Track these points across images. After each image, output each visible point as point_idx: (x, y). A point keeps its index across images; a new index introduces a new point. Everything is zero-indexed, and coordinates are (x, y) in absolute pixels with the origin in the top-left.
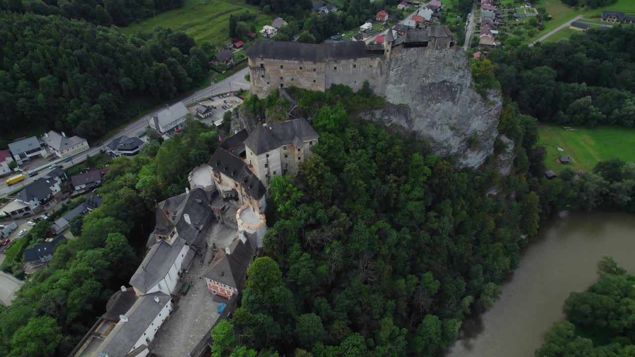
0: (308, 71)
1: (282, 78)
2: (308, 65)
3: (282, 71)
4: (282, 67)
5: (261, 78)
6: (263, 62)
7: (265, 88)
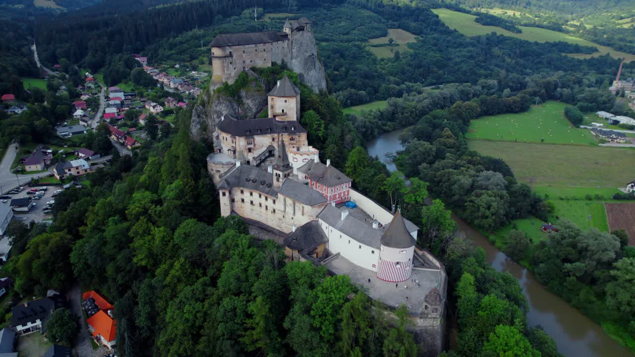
0: (261, 51)
1: (244, 62)
2: (261, 47)
3: (244, 55)
4: (244, 52)
5: (230, 66)
6: (231, 50)
7: (233, 74)
